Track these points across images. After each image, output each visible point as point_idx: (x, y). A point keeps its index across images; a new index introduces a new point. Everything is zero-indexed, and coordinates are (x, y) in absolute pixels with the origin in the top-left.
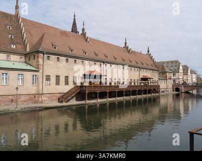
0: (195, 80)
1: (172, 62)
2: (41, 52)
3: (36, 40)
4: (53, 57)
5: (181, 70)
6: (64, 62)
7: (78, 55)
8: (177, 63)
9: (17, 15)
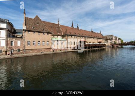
0: (120, 42)
1: (110, 36)
2: (67, 35)
3: (64, 31)
4: (70, 36)
5: (114, 38)
6: (73, 38)
7: (77, 35)
8: (112, 36)
9: (58, 24)
